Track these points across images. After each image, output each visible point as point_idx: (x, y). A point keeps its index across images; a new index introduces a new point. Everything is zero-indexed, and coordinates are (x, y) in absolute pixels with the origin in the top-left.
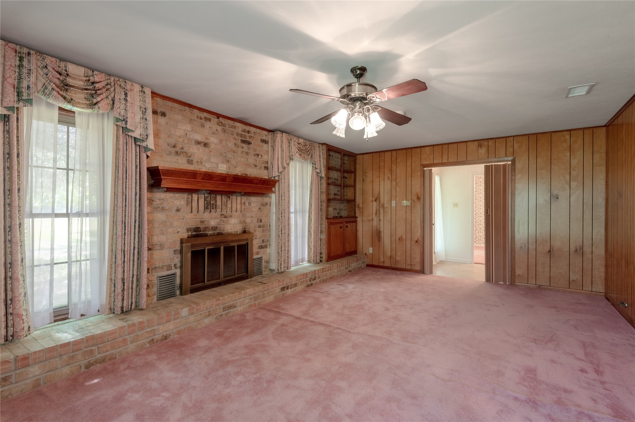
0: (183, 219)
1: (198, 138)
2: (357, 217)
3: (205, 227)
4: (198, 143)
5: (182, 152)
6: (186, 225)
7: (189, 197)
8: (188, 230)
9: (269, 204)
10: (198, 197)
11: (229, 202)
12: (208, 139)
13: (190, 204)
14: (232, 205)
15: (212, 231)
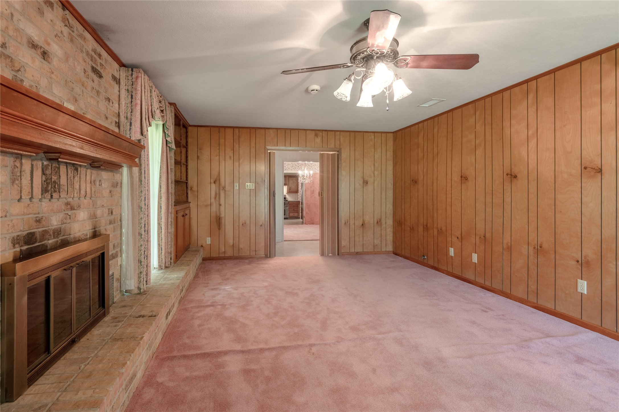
0: (6, 216)
1: (33, 35)
2: (190, 202)
3: (43, 231)
4: (34, 46)
5: (4, 54)
6: (10, 231)
7: (16, 164)
8: (15, 242)
9: (119, 184)
10: (32, 165)
11: (77, 179)
12: (49, 44)
13: (18, 180)
14: (80, 186)
15: (54, 238)
